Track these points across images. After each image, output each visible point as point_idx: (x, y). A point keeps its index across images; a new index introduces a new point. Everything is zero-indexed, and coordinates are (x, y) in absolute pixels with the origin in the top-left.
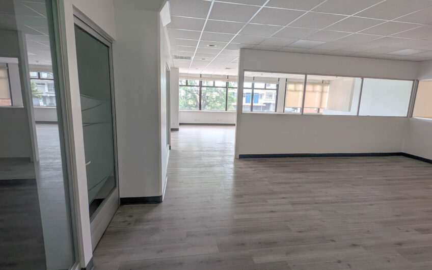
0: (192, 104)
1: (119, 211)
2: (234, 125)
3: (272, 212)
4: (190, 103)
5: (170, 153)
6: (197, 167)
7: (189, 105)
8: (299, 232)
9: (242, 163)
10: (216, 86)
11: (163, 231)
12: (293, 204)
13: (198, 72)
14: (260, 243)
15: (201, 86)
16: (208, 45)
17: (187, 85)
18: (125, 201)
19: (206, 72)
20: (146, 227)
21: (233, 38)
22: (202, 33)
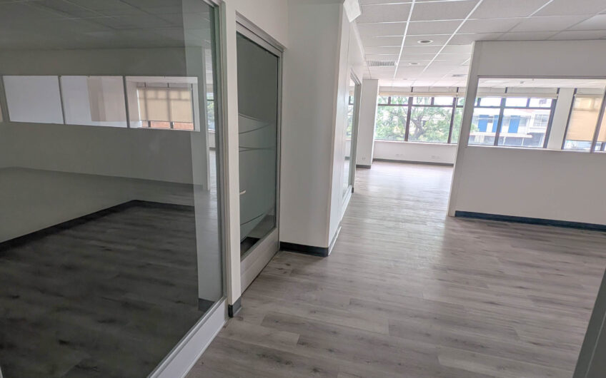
0: (399, 132)
1: (277, 256)
2: (452, 165)
3: (492, 303)
4: (395, 131)
5: (352, 197)
6: (385, 220)
7: (393, 134)
8: (534, 343)
9: (459, 225)
10: (435, 104)
11: (322, 289)
12: (536, 300)
13: (407, 84)
14: (456, 340)
15: (410, 104)
16: (419, 42)
17: (389, 104)
18: (286, 247)
19: (419, 83)
20: (304, 281)
21: (460, 26)
22: (408, 24)
